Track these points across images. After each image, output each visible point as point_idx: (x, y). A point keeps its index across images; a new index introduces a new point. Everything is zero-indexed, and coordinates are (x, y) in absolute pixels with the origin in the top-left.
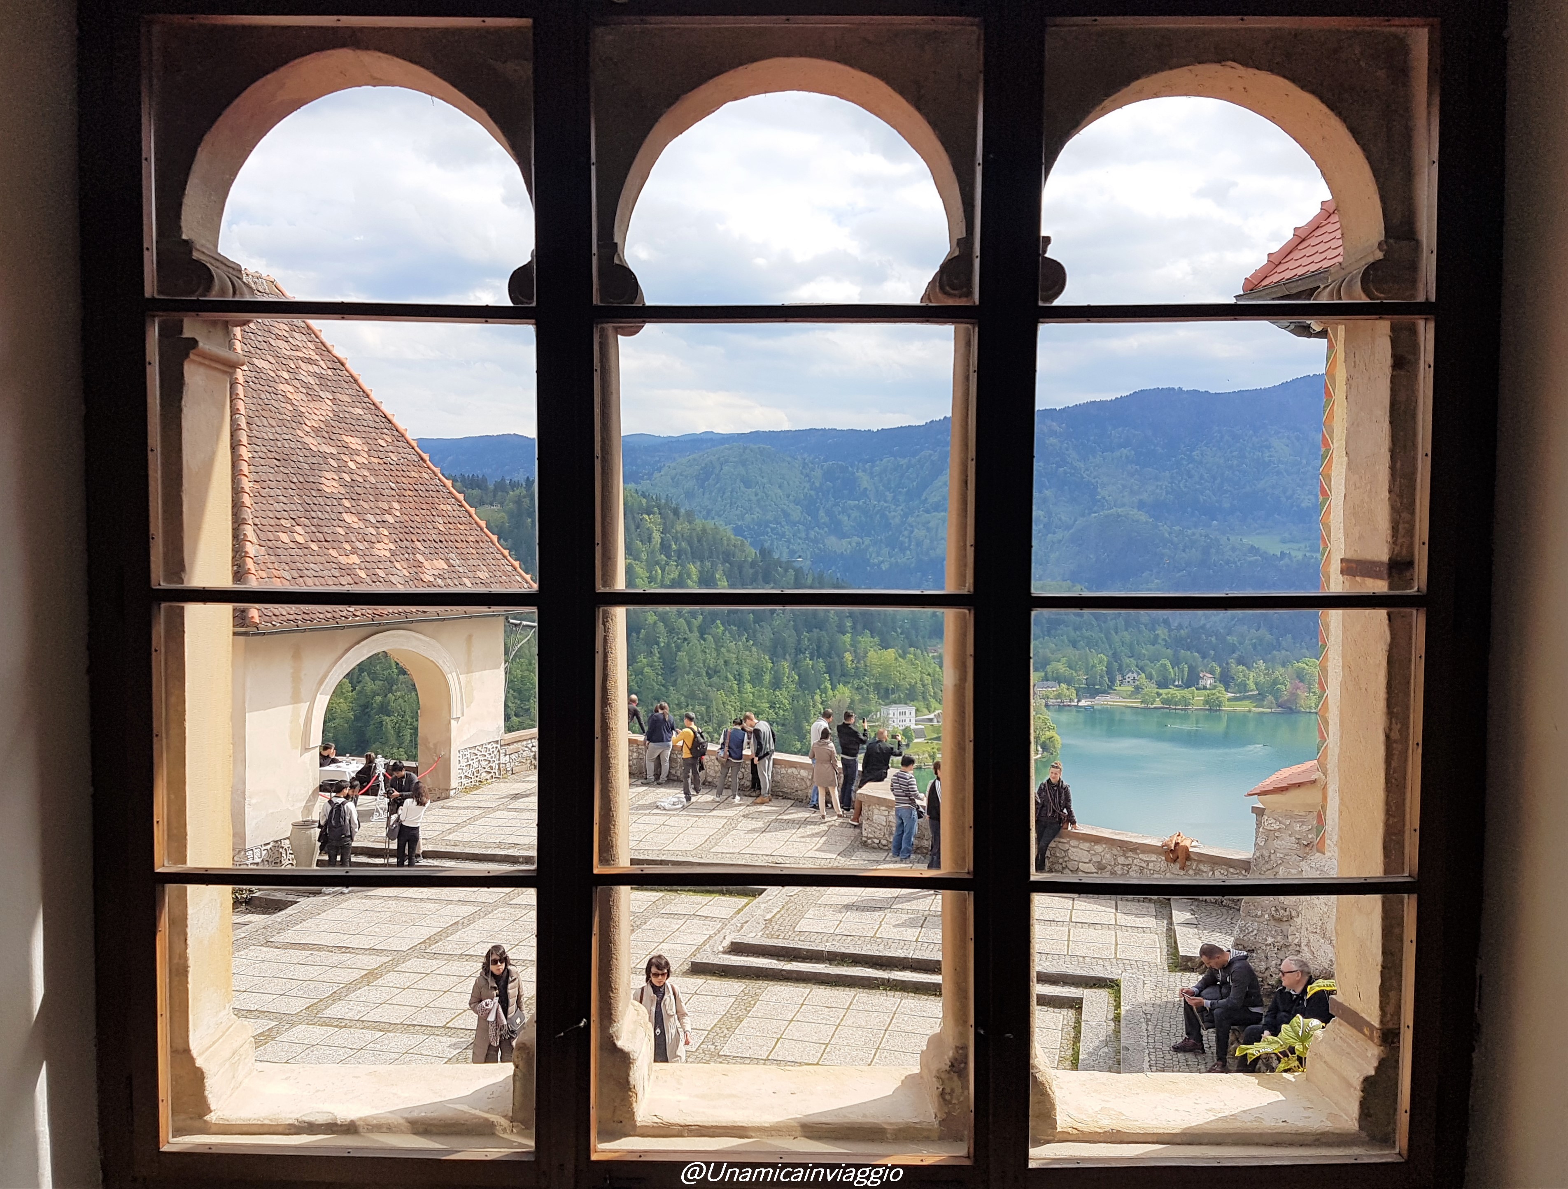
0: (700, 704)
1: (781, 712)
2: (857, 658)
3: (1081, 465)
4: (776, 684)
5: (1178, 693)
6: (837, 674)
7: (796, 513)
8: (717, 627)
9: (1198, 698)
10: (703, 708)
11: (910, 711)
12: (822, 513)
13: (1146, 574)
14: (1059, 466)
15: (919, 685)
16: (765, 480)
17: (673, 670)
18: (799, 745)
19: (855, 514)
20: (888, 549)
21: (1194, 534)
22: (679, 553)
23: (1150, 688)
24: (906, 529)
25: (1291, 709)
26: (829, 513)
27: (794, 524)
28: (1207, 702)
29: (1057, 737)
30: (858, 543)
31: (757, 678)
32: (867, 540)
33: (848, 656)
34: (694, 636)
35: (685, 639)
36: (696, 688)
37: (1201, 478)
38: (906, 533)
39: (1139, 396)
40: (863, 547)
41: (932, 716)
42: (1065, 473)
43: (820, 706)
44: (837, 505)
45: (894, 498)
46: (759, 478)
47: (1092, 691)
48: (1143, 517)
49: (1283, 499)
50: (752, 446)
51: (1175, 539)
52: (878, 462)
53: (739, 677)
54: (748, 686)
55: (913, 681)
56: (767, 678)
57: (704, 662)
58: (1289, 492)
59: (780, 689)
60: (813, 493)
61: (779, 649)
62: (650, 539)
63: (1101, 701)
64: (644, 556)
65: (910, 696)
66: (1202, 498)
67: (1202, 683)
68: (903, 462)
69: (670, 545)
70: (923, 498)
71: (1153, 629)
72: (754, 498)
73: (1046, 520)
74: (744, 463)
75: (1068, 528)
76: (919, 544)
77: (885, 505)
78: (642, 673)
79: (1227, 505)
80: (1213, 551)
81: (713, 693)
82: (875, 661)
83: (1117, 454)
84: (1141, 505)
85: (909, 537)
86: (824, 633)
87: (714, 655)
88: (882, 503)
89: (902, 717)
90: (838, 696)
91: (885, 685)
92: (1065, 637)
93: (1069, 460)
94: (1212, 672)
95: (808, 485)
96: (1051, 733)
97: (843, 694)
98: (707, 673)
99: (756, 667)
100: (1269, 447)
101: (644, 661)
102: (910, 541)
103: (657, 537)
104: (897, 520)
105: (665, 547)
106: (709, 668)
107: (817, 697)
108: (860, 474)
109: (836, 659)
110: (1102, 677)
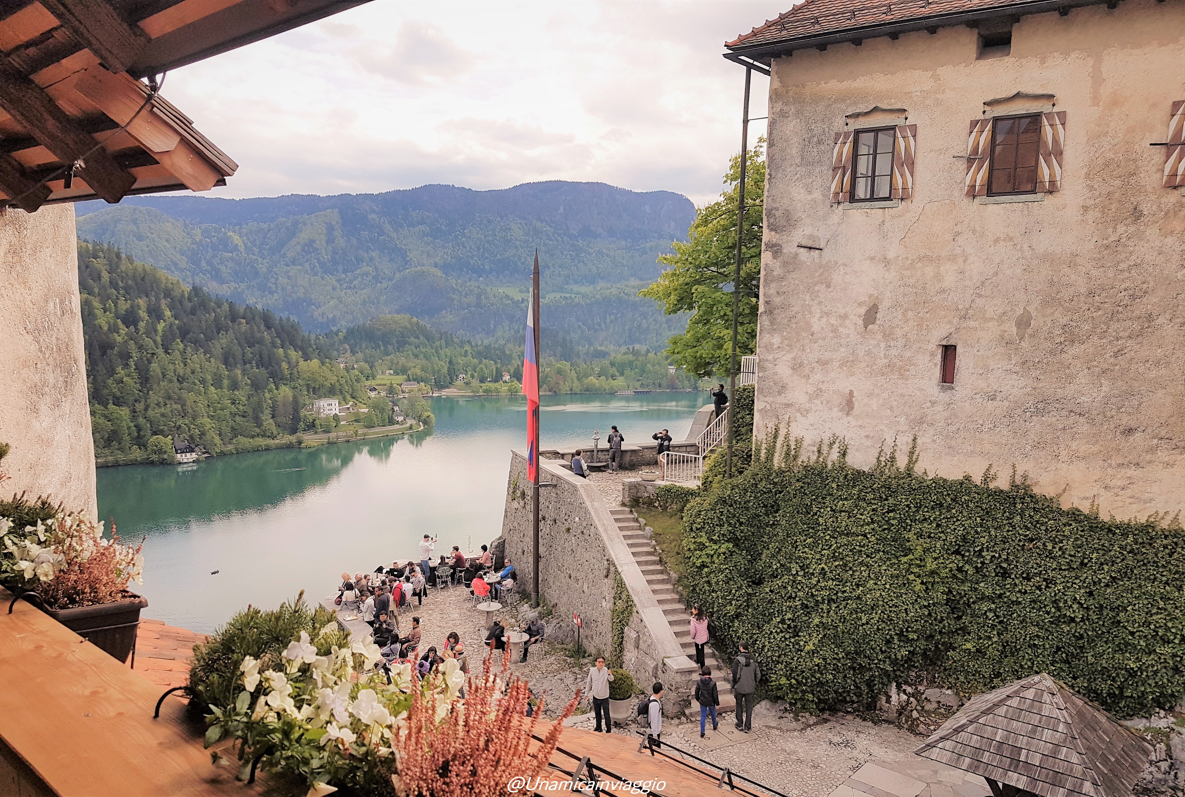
0: (176, 403)
1: (241, 407)
2: (291, 367)
3: (394, 235)
4: (234, 386)
5: (493, 385)
6: (277, 378)
7: (183, 261)
8: (178, 344)
9: (504, 389)
10: (179, 406)
11: (335, 402)
12: (203, 264)
13: (444, 312)
14: (379, 235)
15: (337, 384)
16: (154, 236)
17: (147, 380)
18: (258, 430)
19: (230, 264)
20: (259, 292)
21: (471, 286)
22: (127, 289)
23: (475, 383)
24: (272, 277)
25: (555, 392)
26: (209, 263)
27: (182, 270)
28: (510, 390)
29: (432, 416)
30: (236, 288)
31: (217, 383)
32: (243, 286)
33: (284, 365)
34: (160, 351)
35: (153, 354)
36: (170, 391)
37: (471, 248)
38: (273, 280)
39: (427, 188)
40: (239, 290)
41: (348, 406)
42: (385, 240)
43: (270, 401)
44: (215, 256)
45: (260, 252)
46: (149, 234)
47: (440, 386)
48: (439, 273)
49: (519, 264)
50: (141, 208)
51: (460, 289)
52: (245, 226)
53: (203, 381)
54: (212, 388)
55: (333, 382)
56: (226, 382)
57: (175, 371)
58: (523, 260)
59: (238, 390)
60: (195, 246)
61: (231, 360)
62: (99, 277)
63: (445, 393)
64: (96, 290)
65: (331, 392)
66: (472, 262)
67: (504, 379)
68: (265, 226)
69: (117, 283)
70: (282, 253)
71: (463, 347)
72: (146, 249)
73: (374, 273)
74: (135, 222)
75: (390, 279)
76: (283, 289)
77: (254, 257)
78: (122, 382)
79: (487, 267)
80: (483, 297)
81: (184, 394)
82: (305, 368)
83: (416, 229)
84: (436, 265)
85: (276, 284)
86: (264, 347)
87: (182, 365)
88: (250, 256)
89: (330, 407)
90: (282, 394)
91: (313, 385)
92: (410, 352)
93: (386, 231)
94: (509, 372)
95: (190, 241)
96: (429, 413)
97: (285, 392)
98: (178, 380)
99: (215, 374)
100: (510, 229)
101: (122, 372)
102: (276, 287)
103: (105, 276)
104: (265, 270)
105: (113, 284)
106: (179, 376)
107: (267, 395)
108: (230, 234)
109: (277, 367)
110: (445, 377)
